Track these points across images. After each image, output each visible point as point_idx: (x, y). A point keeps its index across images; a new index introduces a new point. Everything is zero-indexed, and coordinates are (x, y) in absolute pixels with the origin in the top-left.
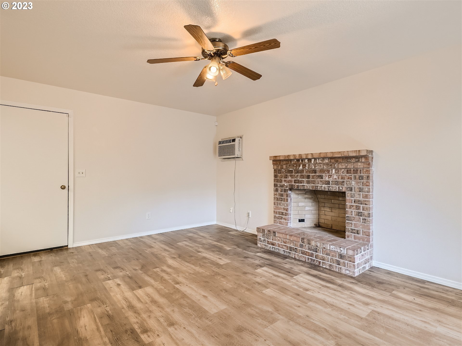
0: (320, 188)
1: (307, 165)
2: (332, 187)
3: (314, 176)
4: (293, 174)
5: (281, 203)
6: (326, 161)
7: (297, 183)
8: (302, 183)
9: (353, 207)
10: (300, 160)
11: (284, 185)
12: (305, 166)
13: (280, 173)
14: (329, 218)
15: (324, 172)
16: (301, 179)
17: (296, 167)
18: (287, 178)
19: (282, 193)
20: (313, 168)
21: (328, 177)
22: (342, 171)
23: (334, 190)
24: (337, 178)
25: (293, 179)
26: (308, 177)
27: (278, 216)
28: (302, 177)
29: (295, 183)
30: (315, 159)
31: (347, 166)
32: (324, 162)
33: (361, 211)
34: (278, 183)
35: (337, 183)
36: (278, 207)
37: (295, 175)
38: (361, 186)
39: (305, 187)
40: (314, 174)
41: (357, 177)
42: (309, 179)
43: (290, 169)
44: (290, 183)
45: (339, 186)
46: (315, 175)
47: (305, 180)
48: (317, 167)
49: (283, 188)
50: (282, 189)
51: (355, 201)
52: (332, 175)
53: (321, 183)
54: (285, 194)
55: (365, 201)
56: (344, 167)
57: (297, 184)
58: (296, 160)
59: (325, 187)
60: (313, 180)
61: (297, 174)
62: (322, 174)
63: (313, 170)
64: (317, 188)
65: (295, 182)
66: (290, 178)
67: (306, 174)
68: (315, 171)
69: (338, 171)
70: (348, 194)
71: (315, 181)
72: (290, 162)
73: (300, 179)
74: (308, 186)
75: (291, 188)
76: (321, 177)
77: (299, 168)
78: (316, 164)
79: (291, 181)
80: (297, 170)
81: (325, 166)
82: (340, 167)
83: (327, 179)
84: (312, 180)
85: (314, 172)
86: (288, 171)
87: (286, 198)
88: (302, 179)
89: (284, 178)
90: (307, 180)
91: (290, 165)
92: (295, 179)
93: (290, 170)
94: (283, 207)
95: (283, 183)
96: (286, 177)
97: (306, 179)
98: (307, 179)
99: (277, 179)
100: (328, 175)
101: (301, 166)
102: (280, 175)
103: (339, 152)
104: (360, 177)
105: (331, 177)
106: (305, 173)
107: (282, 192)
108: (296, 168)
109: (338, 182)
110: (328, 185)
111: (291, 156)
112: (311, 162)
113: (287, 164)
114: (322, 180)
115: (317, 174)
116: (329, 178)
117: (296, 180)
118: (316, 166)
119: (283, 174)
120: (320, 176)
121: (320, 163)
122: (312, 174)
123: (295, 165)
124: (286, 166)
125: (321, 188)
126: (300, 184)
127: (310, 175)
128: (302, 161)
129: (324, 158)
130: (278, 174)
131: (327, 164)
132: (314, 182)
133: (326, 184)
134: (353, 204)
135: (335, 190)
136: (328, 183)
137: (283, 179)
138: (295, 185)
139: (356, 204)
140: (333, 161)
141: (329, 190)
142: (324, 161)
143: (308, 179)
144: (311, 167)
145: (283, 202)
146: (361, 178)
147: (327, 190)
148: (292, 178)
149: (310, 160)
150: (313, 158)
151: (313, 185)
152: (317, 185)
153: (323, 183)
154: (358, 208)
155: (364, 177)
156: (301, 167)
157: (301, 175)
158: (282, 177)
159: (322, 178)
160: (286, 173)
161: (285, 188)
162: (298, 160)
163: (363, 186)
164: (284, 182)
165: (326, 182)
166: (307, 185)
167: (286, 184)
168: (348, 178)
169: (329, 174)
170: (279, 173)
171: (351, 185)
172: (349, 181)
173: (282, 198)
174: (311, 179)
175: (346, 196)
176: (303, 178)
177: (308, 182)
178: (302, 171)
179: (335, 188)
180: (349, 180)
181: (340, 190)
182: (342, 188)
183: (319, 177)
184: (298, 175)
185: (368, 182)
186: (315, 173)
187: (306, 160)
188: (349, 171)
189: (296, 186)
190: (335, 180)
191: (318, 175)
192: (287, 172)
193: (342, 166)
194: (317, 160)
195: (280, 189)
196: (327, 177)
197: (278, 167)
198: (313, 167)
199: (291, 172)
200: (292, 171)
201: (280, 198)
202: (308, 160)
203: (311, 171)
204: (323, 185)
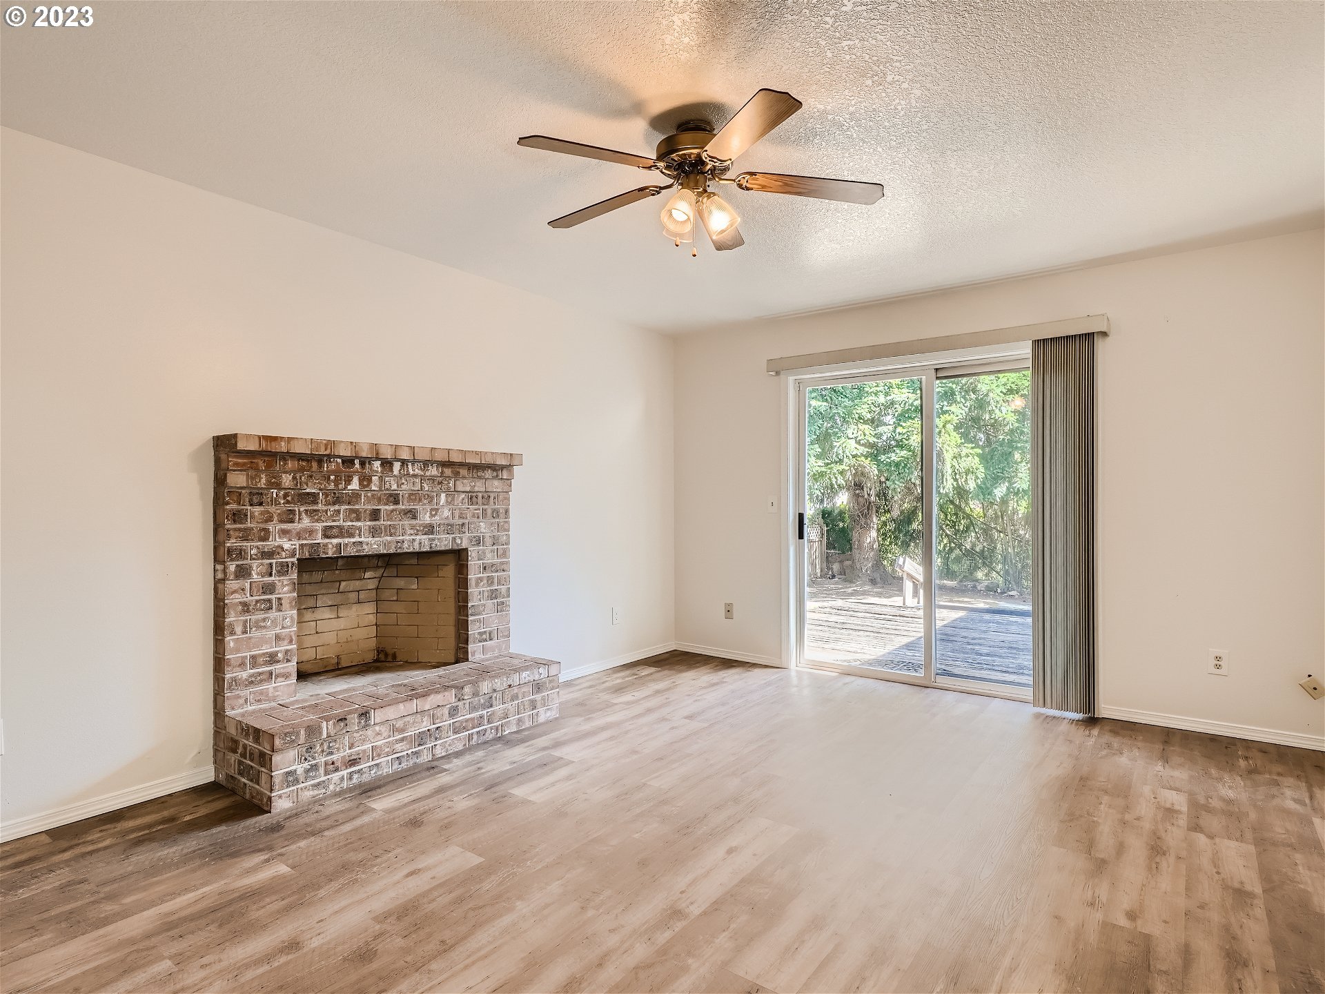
0: (409, 546)
1: (373, 478)
2: (438, 539)
3: (392, 511)
4: (320, 507)
5: (264, 620)
6: (433, 471)
7: (335, 537)
8: (351, 535)
9: (481, 581)
10: (357, 462)
11: (280, 550)
12: (370, 481)
13: (261, 504)
14: (330, 638)
15: (420, 500)
16: (350, 523)
17: (337, 483)
18: (292, 521)
19: (270, 579)
20: (392, 489)
21: (431, 513)
22: (461, 498)
23: (443, 548)
24: (450, 517)
25: (319, 526)
26: (375, 515)
27: (251, 676)
28: (354, 515)
29: (326, 536)
30: (404, 462)
31: (475, 486)
32: (428, 474)
33: (496, 588)
34: (249, 544)
35: (449, 529)
36: (250, 638)
37: (326, 511)
38: (496, 533)
39: (365, 547)
40: (392, 507)
41: (489, 512)
42: (377, 523)
43: (307, 491)
44: (306, 539)
45: (454, 536)
46: (395, 510)
47: (365, 524)
48: (404, 487)
49: (274, 561)
50: (271, 564)
51: (485, 568)
52: (438, 509)
53: (412, 532)
54: (285, 583)
55: (503, 564)
56: (468, 489)
57: (335, 541)
58: (339, 460)
59: (422, 543)
60: (389, 523)
61: (337, 507)
62: (414, 507)
63: (391, 495)
64: (400, 548)
65: (329, 533)
66: (306, 522)
67: (366, 507)
68: (395, 499)
69: (453, 499)
70: (473, 553)
71: (394, 527)
72: (315, 465)
73: (344, 524)
74: (375, 543)
75: (310, 555)
76: (413, 514)
77: (349, 487)
78: (401, 478)
79: (311, 532)
80: (334, 493)
81: (425, 485)
82: (460, 488)
83: (427, 519)
84: (385, 523)
85: (392, 499)
86: (300, 495)
87: (287, 595)
88: (354, 523)
89: (281, 521)
90: (370, 527)
91: (311, 476)
92: (325, 524)
93: (308, 494)
94: (271, 634)
95: (275, 541)
96: (289, 517)
97: (368, 523)
98: (370, 520)
99: (242, 526)
100: (428, 508)
101: (356, 480)
102: (262, 513)
103: (477, 453)
104: (493, 511)
105: (436, 514)
106: (363, 506)
107: (271, 575)
108: (336, 485)
109: (452, 525)
110: (430, 536)
111: (342, 445)
112: (392, 471)
113: (302, 470)
114: (414, 522)
115: (401, 507)
116: (432, 516)
117: (331, 527)
118: (403, 484)
119: (272, 509)
120: (410, 511)
121: (415, 476)
122: (387, 507)
123: (332, 477)
124: (294, 478)
125: (413, 546)
126: (346, 540)
127: (379, 510)
128: (362, 464)
129: (426, 464)
130: (249, 508)
131: (432, 479)
132: (391, 531)
133: (425, 534)
134: (481, 575)
135: (445, 545)
136: (430, 530)
137: (275, 527)
138: (325, 545)
139: (487, 573)
140: (448, 472)
141: (431, 547)
142: (428, 470)
143: (374, 523)
144: (387, 486)
145: (273, 614)
146: (496, 513)
147: (427, 549)
148: (317, 521)
149: (387, 464)
150: (398, 460)
151: (389, 538)
152: (401, 538)
153: (418, 531)
154: (490, 581)
155: (501, 511)
156: (355, 485)
157: (352, 511)
158: (270, 519)
159: (415, 517)
160: (288, 502)
161: (286, 558)
162: (348, 462)
163: (498, 531)
164: (280, 537)
165: (424, 527)
166: (370, 539)
167: (287, 546)
168: (473, 516)
169: (433, 507)
170: (251, 505)
171: (479, 531)
172: (474, 523)
173: (269, 601)
174: (382, 522)
175: (470, 558)
176: (358, 519)
177: (374, 532)
178: (355, 496)
179: (443, 542)
180: (476, 520)
181: (458, 545)
182: (461, 539)
183: (405, 514)
184: (339, 511)
185: (506, 522)
186: (396, 502)
187: (377, 464)
188: (474, 499)
189: (330, 546)
190: (446, 522)
191: (404, 510)
192: (292, 499)
193: (464, 485)
194: (410, 467)
195: (262, 564)
196: (428, 514)
197: (252, 478)
198: (394, 487)
199: (313, 498)
200: (315, 496)
201: (257, 601)
202: (382, 465)
203: (382, 497)
204: (418, 537)
